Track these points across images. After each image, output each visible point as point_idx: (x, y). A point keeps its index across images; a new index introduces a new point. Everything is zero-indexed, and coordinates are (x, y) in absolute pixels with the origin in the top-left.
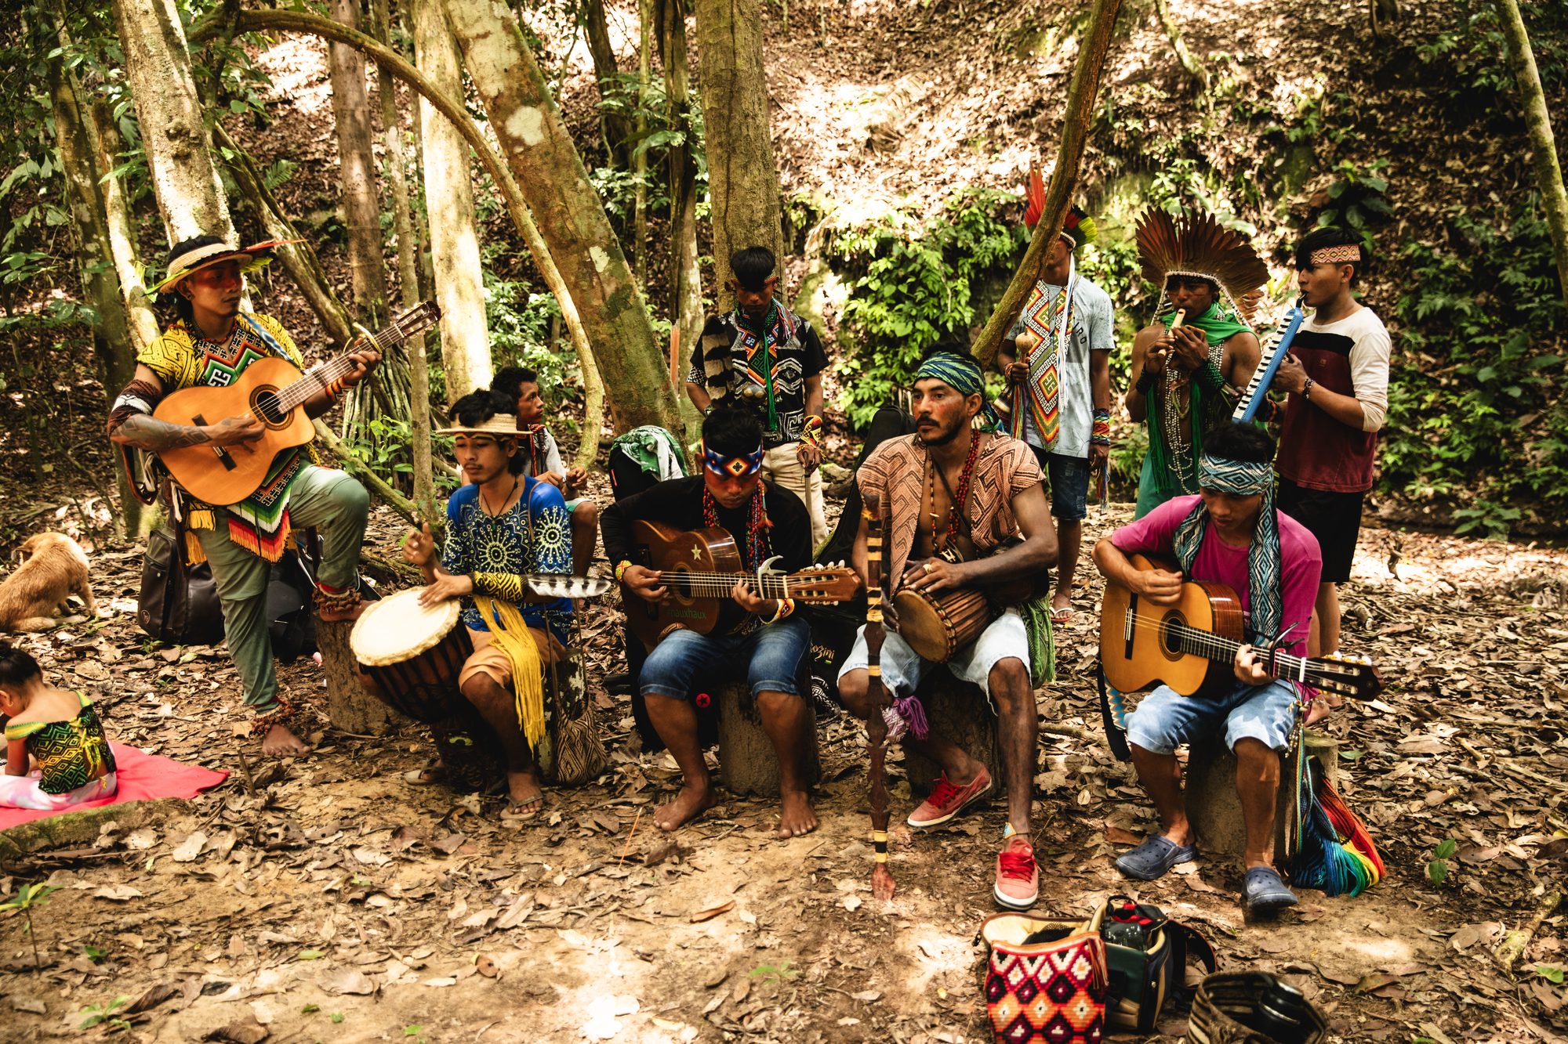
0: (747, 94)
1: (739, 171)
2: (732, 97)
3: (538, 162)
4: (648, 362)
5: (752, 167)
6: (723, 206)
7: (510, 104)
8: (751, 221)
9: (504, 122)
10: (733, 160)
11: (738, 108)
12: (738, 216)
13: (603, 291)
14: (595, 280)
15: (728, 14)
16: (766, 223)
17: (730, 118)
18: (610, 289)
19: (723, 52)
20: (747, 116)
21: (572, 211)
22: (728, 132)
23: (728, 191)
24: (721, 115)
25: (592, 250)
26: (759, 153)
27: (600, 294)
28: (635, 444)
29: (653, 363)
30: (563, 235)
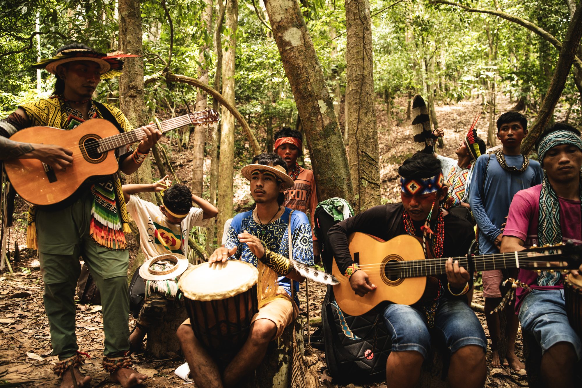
0: (368, 85)
1: (363, 115)
2: (362, 85)
3: (297, 54)
4: (341, 163)
5: (368, 114)
6: (356, 128)
7: (286, 25)
8: (368, 136)
9: (282, 34)
10: (361, 110)
11: (364, 89)
12: (362, 133)
13: (323, 122)
14: (319, 117)
15: (362, 54)
16: (373, 138)
17: (361, 93)
18: (326, 122)
19: (359, 68)
20: (367, 93)
21: (311, 81)
22: (360, 98)
23: (358, 123)
24: (357, 92)
25: (319, 101)
26: (371, 109)
27: (321, 124)
28: (331, 206)
29: (344, 165)
30: (306, 92)
